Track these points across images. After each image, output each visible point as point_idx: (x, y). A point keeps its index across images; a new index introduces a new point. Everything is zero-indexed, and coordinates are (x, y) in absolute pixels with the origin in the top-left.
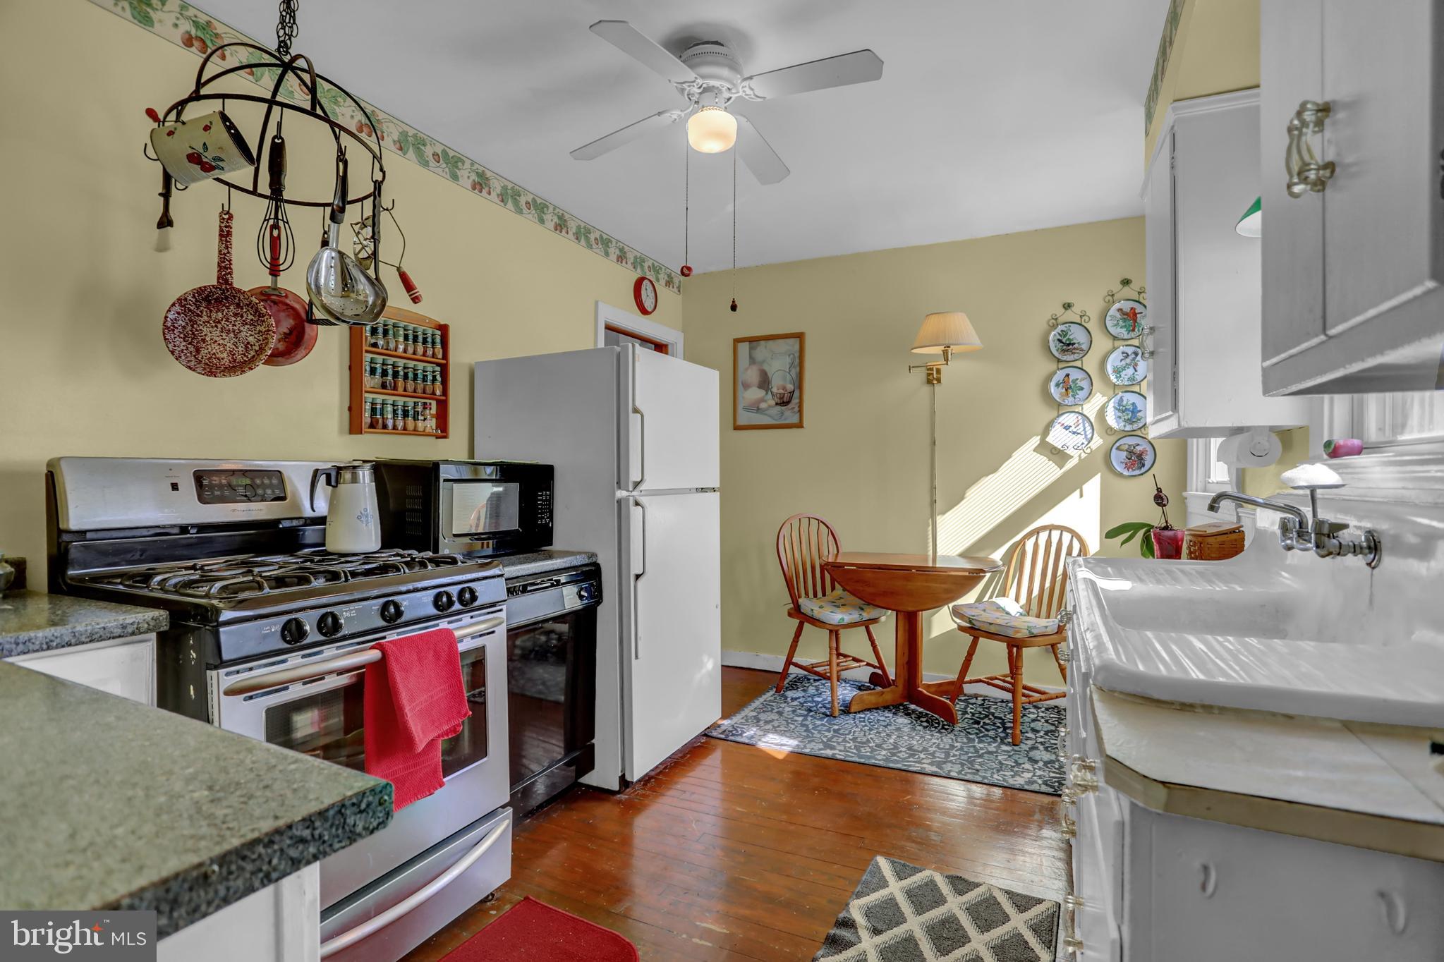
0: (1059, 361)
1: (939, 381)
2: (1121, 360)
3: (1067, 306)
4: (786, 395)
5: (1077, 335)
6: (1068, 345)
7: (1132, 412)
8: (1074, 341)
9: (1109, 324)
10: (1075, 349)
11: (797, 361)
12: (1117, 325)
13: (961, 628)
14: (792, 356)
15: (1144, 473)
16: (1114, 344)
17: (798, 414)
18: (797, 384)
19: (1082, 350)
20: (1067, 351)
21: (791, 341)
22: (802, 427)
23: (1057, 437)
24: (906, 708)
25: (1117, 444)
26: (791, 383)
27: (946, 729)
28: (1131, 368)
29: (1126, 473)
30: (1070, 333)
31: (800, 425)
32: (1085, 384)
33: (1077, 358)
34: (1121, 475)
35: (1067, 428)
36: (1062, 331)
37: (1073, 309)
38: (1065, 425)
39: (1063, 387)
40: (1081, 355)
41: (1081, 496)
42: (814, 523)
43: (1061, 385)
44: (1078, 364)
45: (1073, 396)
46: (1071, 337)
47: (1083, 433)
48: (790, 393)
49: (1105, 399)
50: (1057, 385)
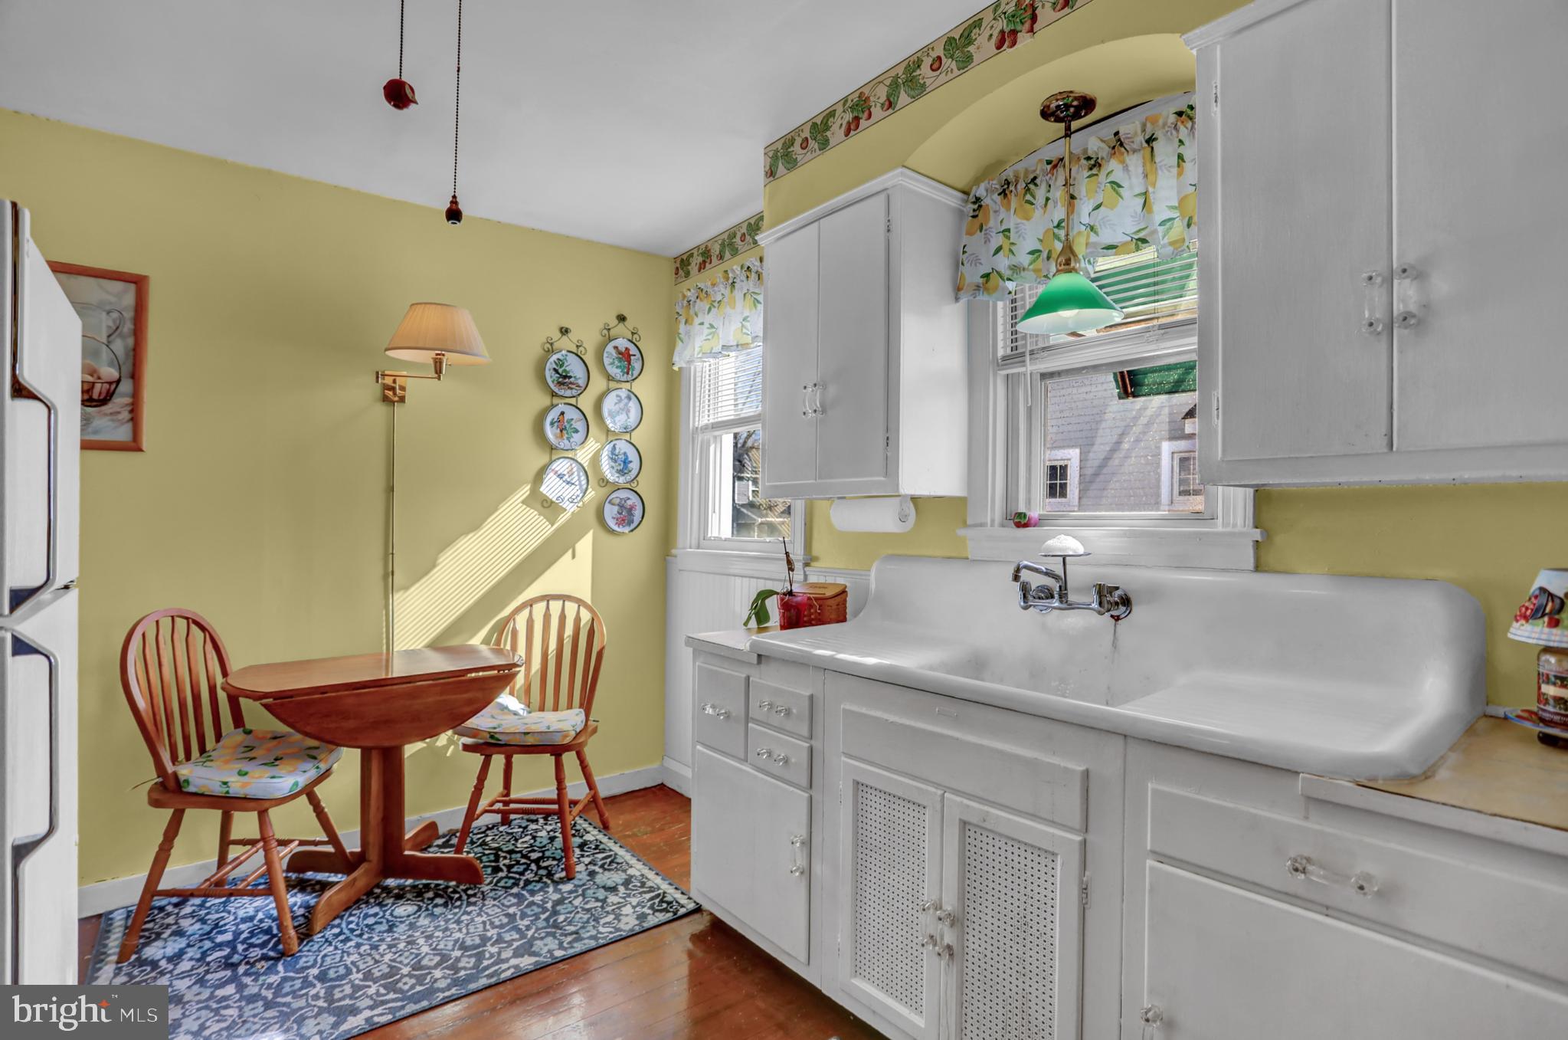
0: (554, 395)
1: (402, 399)
2: (616, 404)
3: (564, 331)
4: (98, 387)
5: (575, 368)
6: (565, 377)
7: (624, 462)
8: (570, 374)
9: (607, 361)
10: (571, 383)
11: (128, 326)
12: (612, 364)
13: (467, 748)
14: (115, 315)
15: (635, 528)
16: (608, 385)
17: (130, 425)
18: (127, 368)
19: (579, 386)
20: (563, 384)
21: (118, 286)
22: (140, 450)
23: (551, 487)
24: (387, 890)
25: (610, 498)
26: (111, 365)
27: (474, 895)
28: (625, 414)
29: (616, 528)
30: (566, 364)
31: (134, 445)
32: (580, 425)
33: (575, 394)
34: (612, 532)
35: (561, 476)
36: (558, 359)
37: (570, 335)
38: (559, 473)
39: (558, 427)
40: (579, 392)
41: (574, 556)
42: (181, 624)
43: (556, 424)
44: (573, 401)
45: (568, 439)
46: (567, 369)
47: (577, 483)
48: (110, 383)
49: (598, 446)
50: (552, 424)
